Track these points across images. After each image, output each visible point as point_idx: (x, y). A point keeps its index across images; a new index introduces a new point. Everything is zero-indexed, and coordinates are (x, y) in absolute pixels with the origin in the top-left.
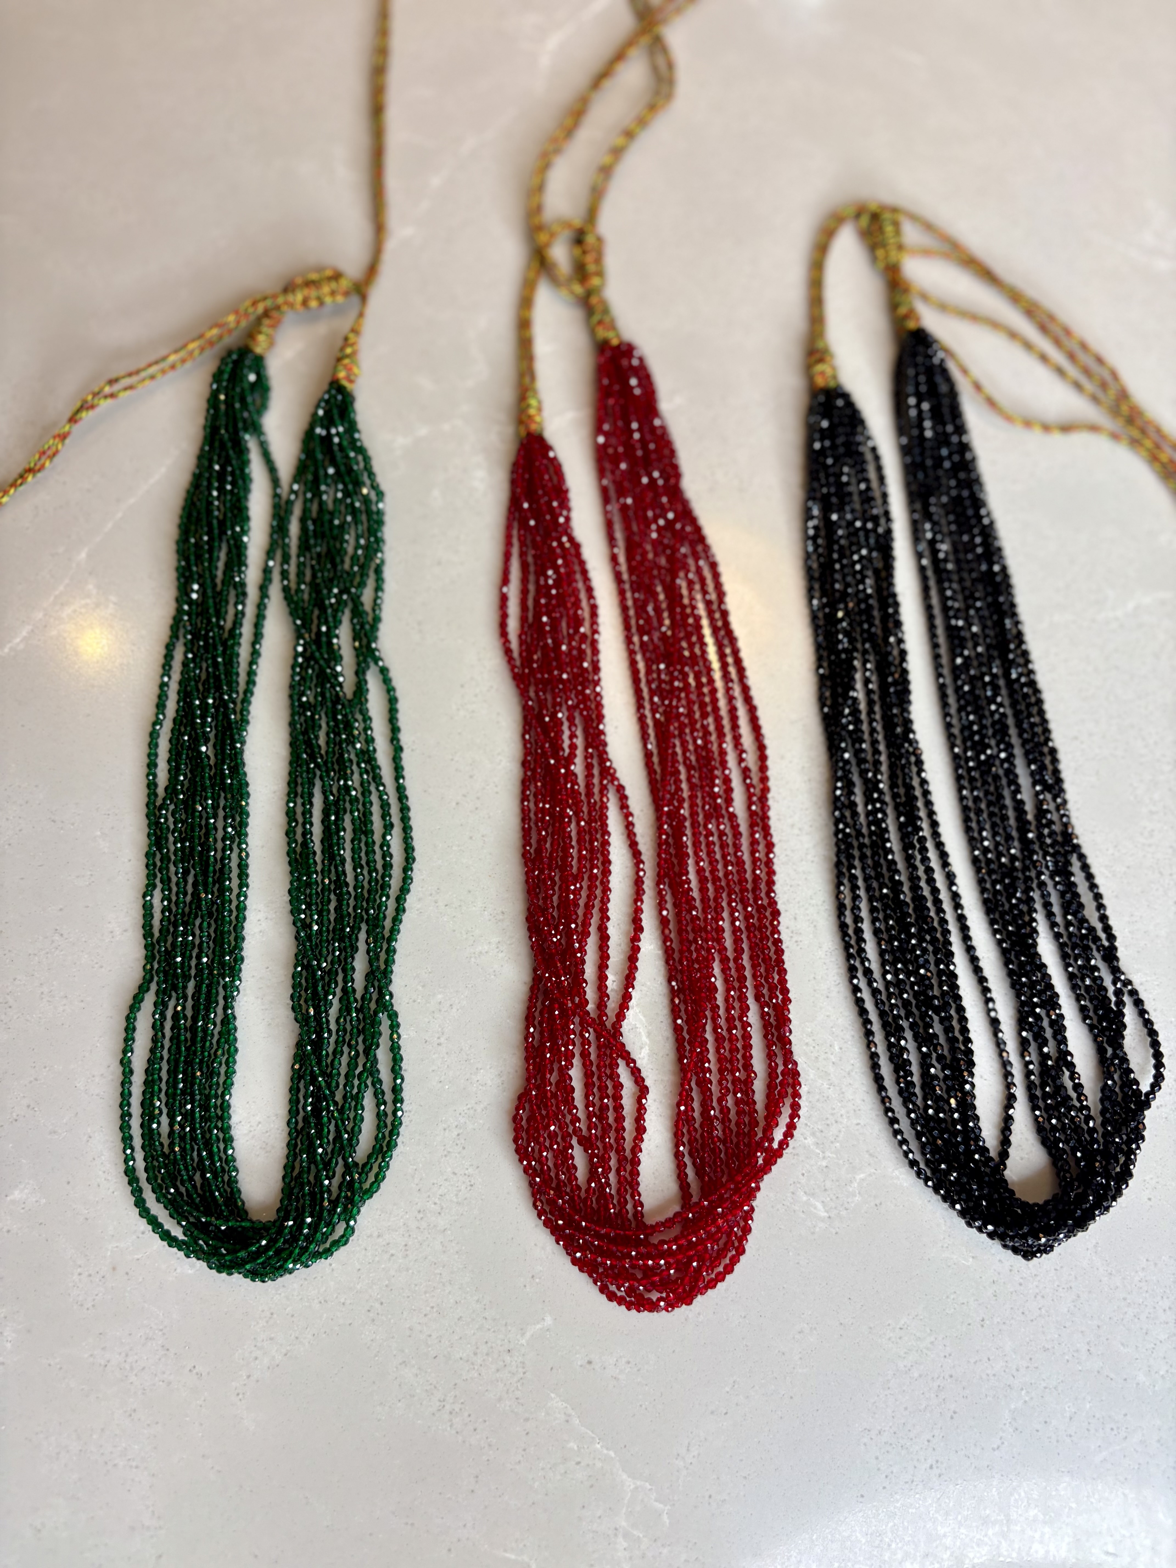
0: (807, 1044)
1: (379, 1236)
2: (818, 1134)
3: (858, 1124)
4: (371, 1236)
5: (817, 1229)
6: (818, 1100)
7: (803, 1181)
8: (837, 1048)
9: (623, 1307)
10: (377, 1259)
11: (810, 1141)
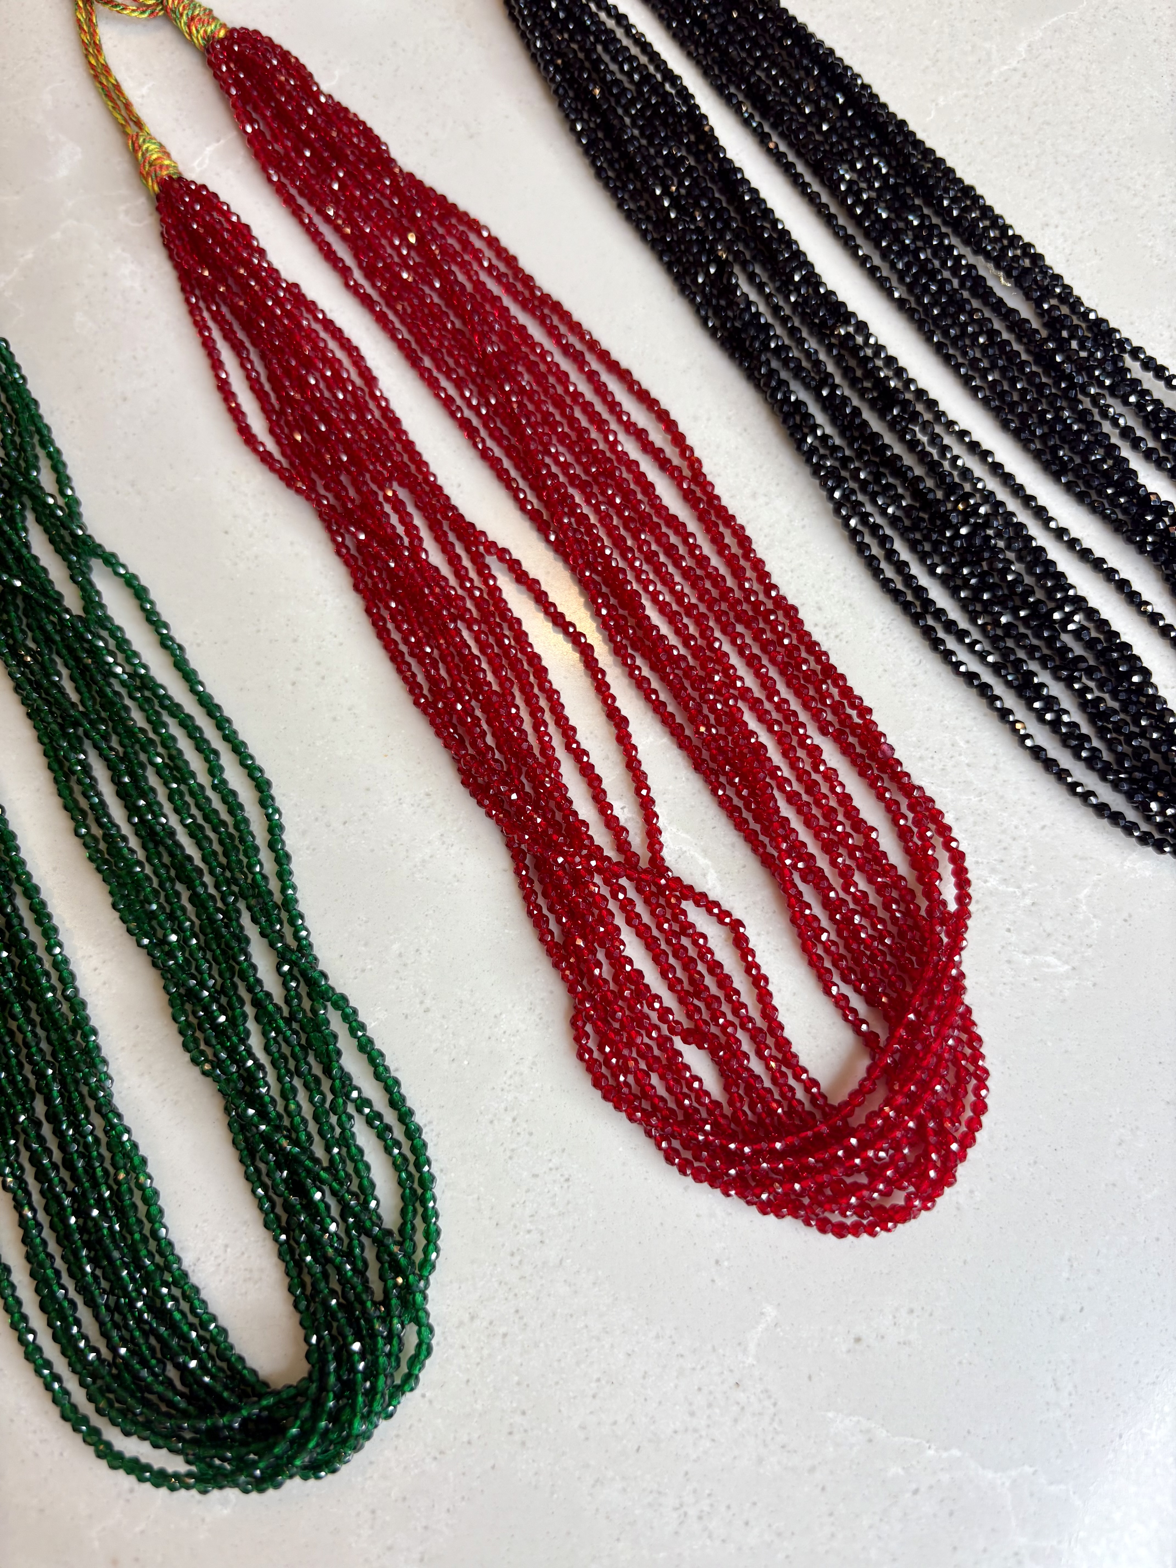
0: (921, 758)
1: (472, 1318)
2: (999, 867)
3: (1043, 827)
4: (461, 1324)
5: (1066, 993)
6: (975, 823)
7: (1013, 938)
8: (962, 744)
9: (865, 1237)
10: (486, 1352)
11: (993, 881)
